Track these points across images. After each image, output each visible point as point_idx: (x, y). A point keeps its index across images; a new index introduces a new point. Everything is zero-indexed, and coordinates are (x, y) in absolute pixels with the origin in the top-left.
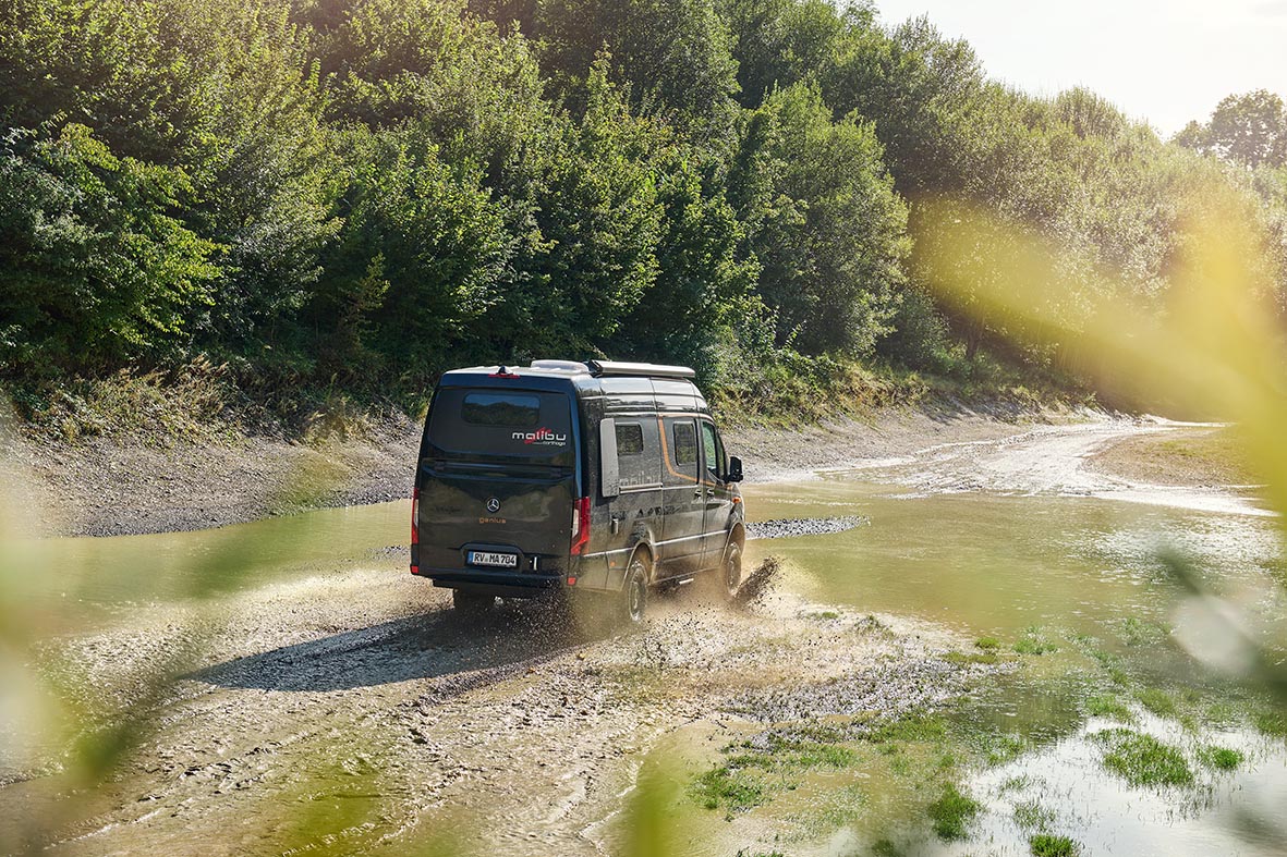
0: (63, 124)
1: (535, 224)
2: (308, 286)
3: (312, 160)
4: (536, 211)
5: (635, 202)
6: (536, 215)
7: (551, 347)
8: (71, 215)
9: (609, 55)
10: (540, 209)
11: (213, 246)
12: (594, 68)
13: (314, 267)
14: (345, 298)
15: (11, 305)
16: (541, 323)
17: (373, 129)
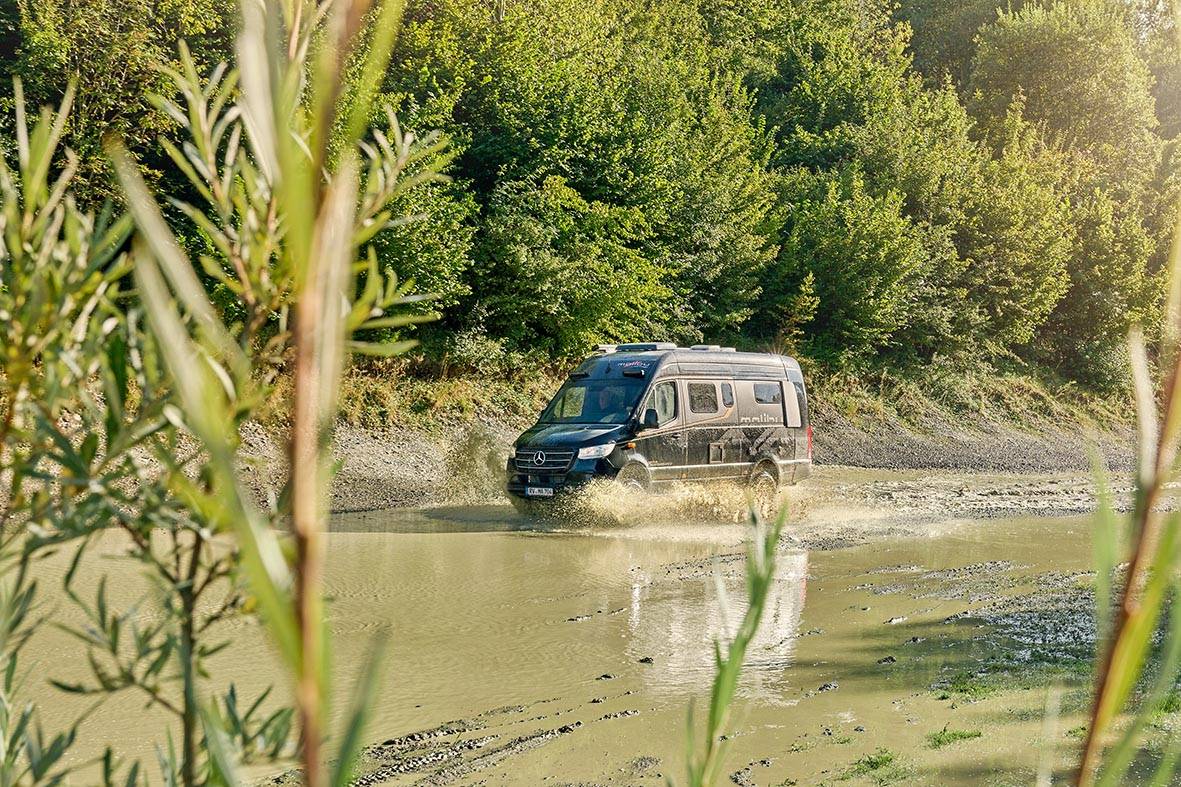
0: (544, 176)
1: (952, 245)
2: (752, 305)
3: (752, 198)
4: (953, 235)
5: (1047, 225)
6: (953, 238)
7: (970, 352)
8: (549, 249)
9: (1024, 98)
10: (955, 232)
11: (664, 271)
12: (1011, 110)
13: (755, 288)
14: (782, 313)
15: (504, 323)
16: (960, 333)
17: (813, 171)
